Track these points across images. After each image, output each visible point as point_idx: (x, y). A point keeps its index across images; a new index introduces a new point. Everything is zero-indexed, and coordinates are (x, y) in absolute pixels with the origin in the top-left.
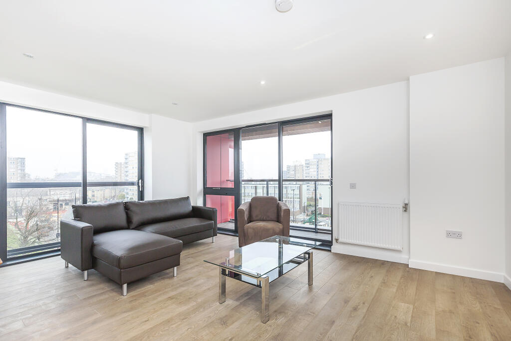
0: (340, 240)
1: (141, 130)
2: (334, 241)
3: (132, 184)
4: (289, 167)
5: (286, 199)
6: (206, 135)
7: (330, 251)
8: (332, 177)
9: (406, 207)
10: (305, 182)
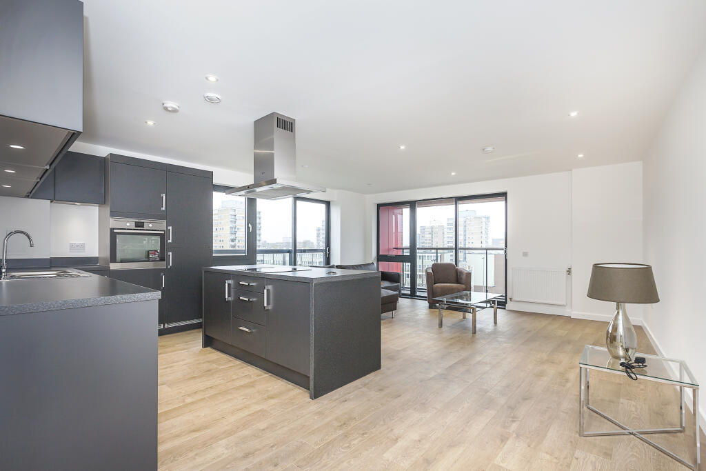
0: (514, 298)
1: (328, 204)
2: (508, 300)
3: (321, 251)
4: (423, 229)
5: (421, 273)
6: (379, 206)
7: (505, 309)
8: (506, 246)
9: (569, 272)
10: (446, 251)
